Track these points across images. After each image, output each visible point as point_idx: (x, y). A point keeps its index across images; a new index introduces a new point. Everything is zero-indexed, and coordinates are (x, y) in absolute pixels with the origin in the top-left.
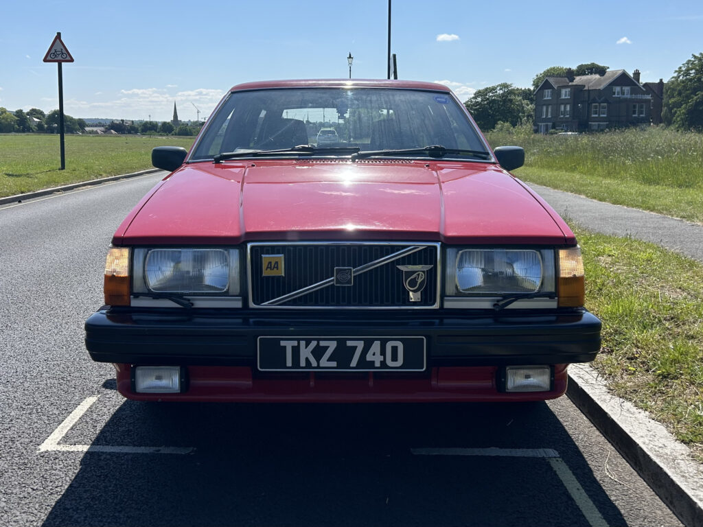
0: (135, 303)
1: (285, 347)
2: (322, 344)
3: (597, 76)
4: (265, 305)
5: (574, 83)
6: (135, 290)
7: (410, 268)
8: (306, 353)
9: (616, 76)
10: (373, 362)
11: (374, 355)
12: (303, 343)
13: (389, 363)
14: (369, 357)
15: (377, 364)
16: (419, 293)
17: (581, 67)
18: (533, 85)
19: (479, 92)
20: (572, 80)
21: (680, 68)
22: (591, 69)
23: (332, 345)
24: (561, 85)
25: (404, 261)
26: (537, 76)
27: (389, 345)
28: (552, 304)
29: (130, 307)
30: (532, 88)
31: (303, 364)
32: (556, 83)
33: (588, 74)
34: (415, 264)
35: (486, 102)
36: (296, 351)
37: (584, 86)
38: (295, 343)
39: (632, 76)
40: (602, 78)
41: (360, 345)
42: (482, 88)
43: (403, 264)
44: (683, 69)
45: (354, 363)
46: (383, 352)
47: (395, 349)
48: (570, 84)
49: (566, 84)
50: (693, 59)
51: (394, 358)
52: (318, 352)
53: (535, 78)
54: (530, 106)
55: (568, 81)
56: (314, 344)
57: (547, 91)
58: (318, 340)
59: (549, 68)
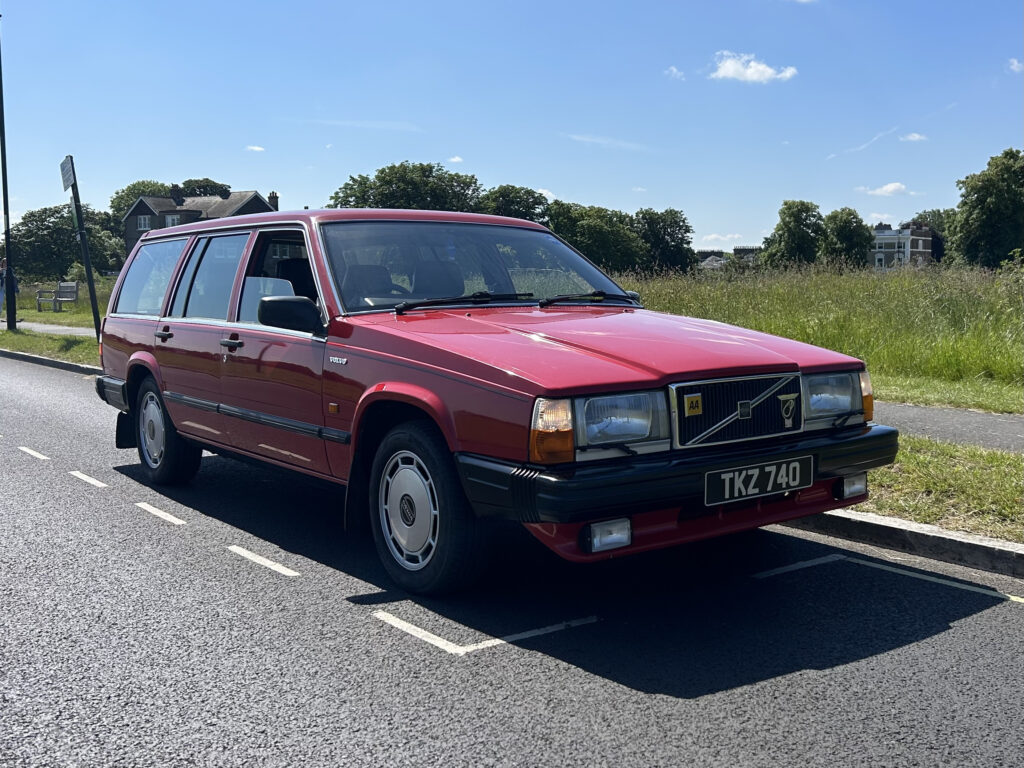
0: (580, 457)
1: (724, 480)
2: (750, 472)
3: (218, 199)
4: (690, 445)
5: (184, 208)
6: (580, 445)
7: (785, 397)
8: (739, 484)
9: (245, 200)
10: (782, 484)
11: (782, 480)
12: (737, 474)
13: (792, 484)
14: (779, 481)
15: (784, 486)
16: (791, 419)
17: (188, 183)
18: (112, 207)
19: (32, 214)
20: (181, 203)
21: (337, 193)
22: (204, 187)
23: (756, 472)
24: (164, 210)
25: (781, 392)
26: (117, 193)
27: (791, 467)
29: (575, 462)
30: (110, 212)
31: (736, 494)
32: (158, 205)
33: (199, 195)
34: (787, 393)
35: (45, 232)
36: (732, 481)
37: (201, 212)
38: (731, 475)
39: (267, 200)
40: (226, 201)
41: (773, 469)
42: (36, 208)
43: (781, 394)
44: (341, 195)
45: (769, 488)
46: (787, 475)
47: (795, 469)
48: (178, 208)
49: (172, 209)
50: (351, 182)
51: (794, 479)
52: (746, 482)
53: (115, 196)
54: (114, 239)
55: (174, 204)
56: (744, 473)
57: (142, 217)
58: (747, 469)
59: (135, 182)
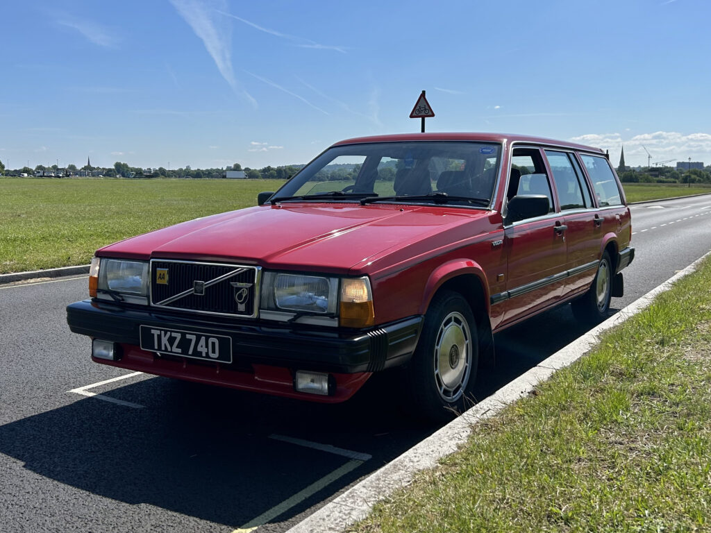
1: (153, 334)
2: (174, 335)
4: (158, 305)
7: (240, 285)
8: (165, 340)
10: (201, 353)
11: (202, 348)
12: (163, 333)
13: (211, 355)
14: (199, 349)
15: (204, 355)
16: (244, 305)
23: (179, 336)
25: (235, 279)
27: (211, 340)
28: (335, 324)
29: (97, 298)
31: (163, 348)
34: (241, 282)
36: (159, 337)
38: (159, 332)
41: (193, 338)
45: (191, 351)
46: (207, 346)
47: (213, 344)
51: (214, 352)
52: (172, 340)
58: (171, 332)
